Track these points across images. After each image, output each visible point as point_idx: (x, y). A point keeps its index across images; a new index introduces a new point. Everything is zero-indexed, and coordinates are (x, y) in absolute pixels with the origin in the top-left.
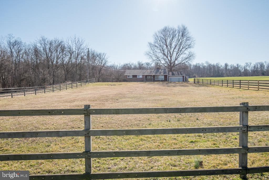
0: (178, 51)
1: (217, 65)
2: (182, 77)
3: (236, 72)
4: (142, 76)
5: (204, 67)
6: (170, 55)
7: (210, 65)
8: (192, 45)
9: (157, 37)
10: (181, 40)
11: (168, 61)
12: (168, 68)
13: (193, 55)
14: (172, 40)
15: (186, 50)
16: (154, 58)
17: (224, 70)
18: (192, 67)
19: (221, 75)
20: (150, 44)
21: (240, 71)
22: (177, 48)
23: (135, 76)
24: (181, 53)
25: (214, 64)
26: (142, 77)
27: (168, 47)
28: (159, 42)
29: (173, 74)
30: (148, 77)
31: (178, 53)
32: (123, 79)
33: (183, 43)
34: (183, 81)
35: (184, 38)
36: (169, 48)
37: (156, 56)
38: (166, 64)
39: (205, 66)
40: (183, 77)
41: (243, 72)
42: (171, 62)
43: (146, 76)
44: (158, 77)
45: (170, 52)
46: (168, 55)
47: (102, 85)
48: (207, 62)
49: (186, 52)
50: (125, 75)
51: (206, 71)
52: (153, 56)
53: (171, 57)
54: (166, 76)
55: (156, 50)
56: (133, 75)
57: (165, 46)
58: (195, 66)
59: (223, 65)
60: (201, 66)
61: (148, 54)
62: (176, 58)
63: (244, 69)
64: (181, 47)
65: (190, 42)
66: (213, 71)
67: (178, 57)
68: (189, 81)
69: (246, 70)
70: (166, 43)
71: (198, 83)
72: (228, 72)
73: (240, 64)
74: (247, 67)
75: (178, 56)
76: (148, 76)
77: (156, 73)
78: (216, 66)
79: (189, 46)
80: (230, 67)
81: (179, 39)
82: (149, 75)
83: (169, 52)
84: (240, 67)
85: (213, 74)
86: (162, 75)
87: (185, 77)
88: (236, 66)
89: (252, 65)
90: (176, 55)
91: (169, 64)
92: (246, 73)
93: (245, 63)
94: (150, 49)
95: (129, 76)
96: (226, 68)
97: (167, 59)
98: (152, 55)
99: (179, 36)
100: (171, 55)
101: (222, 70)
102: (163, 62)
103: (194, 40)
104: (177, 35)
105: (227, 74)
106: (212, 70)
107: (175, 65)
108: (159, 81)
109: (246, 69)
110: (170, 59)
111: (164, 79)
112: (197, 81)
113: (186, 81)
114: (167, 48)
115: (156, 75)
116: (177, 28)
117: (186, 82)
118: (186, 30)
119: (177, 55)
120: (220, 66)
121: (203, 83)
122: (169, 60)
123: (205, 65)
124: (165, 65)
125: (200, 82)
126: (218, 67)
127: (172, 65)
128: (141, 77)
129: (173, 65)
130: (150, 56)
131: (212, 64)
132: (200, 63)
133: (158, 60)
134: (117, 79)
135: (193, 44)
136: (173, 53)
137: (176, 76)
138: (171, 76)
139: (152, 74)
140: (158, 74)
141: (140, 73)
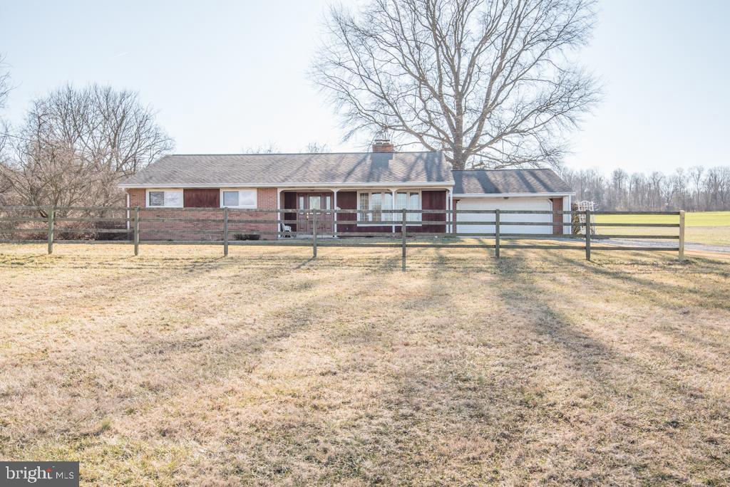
2: (549, 206)
4: (254, 194)
13: (577, 87)
23: (201, 198)
24: (518, 72)
26: (254, 206)
30: (306, 204)
31: (500, 69)
37: (372, 86)
40: (558, 202)
42: (459, 122)
43: (290, 198)
44: (378, 206)
45: (452, 67)
49: (540, 67)
53: (459, 96)
54: (433, 198)
56: (186, 190)
67: (497, 97)
75: (499, 91)
76: (308, 194)
77: (370, 177)
82: (315, 193)
83: (447, 67)
86: (412, 191)
87: (574, 207)
91: (450, 136)
95: (156, 197)
100: (461, 84)
111: (425, 217)
115: (366, 192)
119: (497, 84)
122: (446, 111)
128: (248, 200)
136: (469, 75)
137: (506, 198)
138: (474, 195)
139: (338, 185)
140: (381, 184)
141: (251, 179)
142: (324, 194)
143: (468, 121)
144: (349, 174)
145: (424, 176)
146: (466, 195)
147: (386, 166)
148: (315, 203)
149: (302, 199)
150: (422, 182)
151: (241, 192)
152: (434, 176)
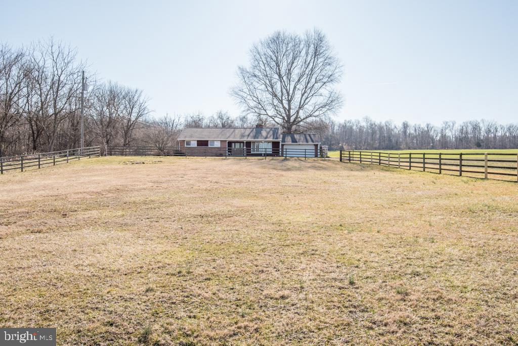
0: (306, 88)
1: (386, 126)
2: (313, 148)
3: (424, 140)
4: (219, 142)
5: (361, 129)
6: (287, 97)
7: (372, 126)
8: (336, 75)
9: (259, 53)
10: (311, 64)
11: (282, 110)
12: (283, 127)
13: (338, 98)
14: (293, 63)
15: (323, 86)
16: (252, 104)
17: (401, 136)
18: (336, 128)
19: (394, 145)
20: (242, 70)
21: (433, 139)
22: (304, 80)
23: (203, 143)
24: (313, 92)
25: (381, 123)
26: (219, 146)
27: (282, 78)
28: (263, 68)
29: (294, 141)
30: (235, 146)
31: (305, 92)
32: (175, 149)
33: (317, 71)
34: (316, 156)
35: (320, 60)
36: (285, 80)
37: (255, 99)
38: (278, 116)
39: (364, 127)
40: (316, 146)
41: (439, 140)
42: (289, 112)
43: (230, 143)
44: (258, 147)
45: (287, 90)
46: (284, 98)
47: (111, 162)
48: (367, 119)
49: (322, 91)
50: (179, 139)
51: (364, 138)
52: (249, 97)
53: (289, 101)
54: (275, 145)
55: (257, 85)
56: (198, 141)
57: (276, 76)
58: (343, 126)
59: (400, 126)
60: (354, 127)
61: (236, 93)
62: (300, 103)
63: (440, 135)
64: (313, 80)
65: (332, 68)
66: (380, 137)
67: (304, 102)
68: (329, 157)
69: (444, 137)
70: (279, 69)
71: (350, 160)
72: (408, 140)
73: (432, 124)
74: (447, 131)
75: (306, 100)
76: (235, 142)
77: (255, 137)
78: (385, 128)
79: (331, 78)
80: (414, 128)
81: (309, 60)
82: (237, 142)
83: (284, 91)
84: (433, 130)
85: (380, 143)
86: (269, 142)
87: (321, 148)
88: (426, 129)
89: (457, 127)
90: (300, 96)
91: (286, 118)
92: (444, 143)
93: (442, 123)
94: (242, 81)
95: (188, 143)
96: (405, 132)
97: (281, 105)
98: (245, 95)
99: (307, 54)
100: (290, 97)
101: (397, 136)
102: (271, 112)
103: (341, 64)
104: (303, 53)
105: (406, 143)
106: (378, 136)
107: (300, 120)
108: (260, 155)
109: (445, 135)
110: (287, 107)
111: (273, 150)
112: (348, 155)
113: (322, 156)
114: (281, 82)
115: (254, 142)
116: (303, 37)
117: (324, 159)
118: (324, 42)
119: (304, 97)
120: (393, 127)
121: (361, 161)
122: (284, 108)
123: (364, 124)
124: (277, 119)
125: (354, 159)
126: (389, 131)
127: (292, 119)
128: (217, 144)
129: (295, 120)
130: (242, 97)
131: (377, 122)
132: (353, 120)
133: (260, 106)
134: (160, 149)
135: (339, 74)
137: (299, 144)
138: (288, 143)
139: (245, 139)
140: (259, 140)
141: (218, 137)
142: (240, 142)
143: (292, 112)
144: (249, 135)
145: (272, 137)
146: (286, 143)
147: (261, 133)
148: (238, 146)
149: (233, 144)
150: (271, 139)
151: (215, 142)
152: (275, 137)
